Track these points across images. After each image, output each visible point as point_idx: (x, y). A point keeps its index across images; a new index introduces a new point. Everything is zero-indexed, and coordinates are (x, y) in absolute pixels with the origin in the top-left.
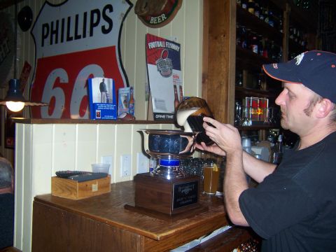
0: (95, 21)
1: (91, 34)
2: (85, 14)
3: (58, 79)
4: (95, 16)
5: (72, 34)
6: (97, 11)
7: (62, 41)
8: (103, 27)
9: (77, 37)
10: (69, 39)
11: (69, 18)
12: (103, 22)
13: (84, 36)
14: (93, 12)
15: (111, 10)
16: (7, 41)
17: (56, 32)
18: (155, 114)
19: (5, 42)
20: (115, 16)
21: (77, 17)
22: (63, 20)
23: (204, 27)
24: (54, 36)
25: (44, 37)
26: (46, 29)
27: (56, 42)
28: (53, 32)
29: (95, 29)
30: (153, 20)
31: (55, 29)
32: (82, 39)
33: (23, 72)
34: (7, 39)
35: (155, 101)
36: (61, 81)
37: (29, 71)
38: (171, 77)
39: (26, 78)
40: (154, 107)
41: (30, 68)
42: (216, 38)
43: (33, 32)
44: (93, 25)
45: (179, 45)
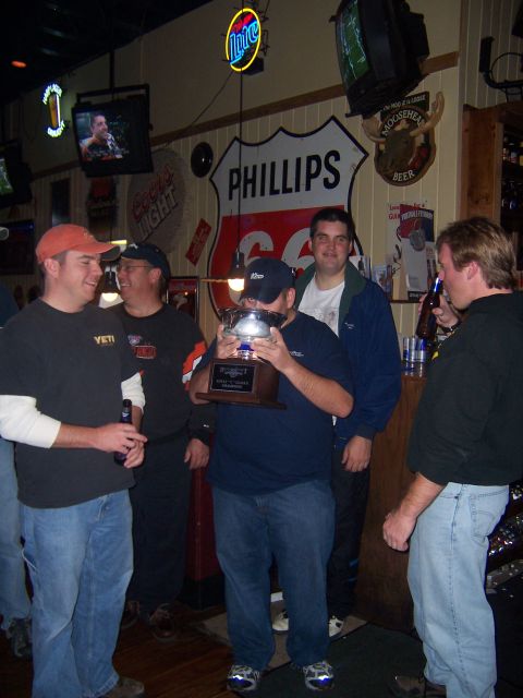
0: (313, 170)
1: (308, 188)
2: (299, 160)
3: (257, 246)
4: (314, 163)
5: (278, 185)
6: (317, 158)
7: (263, 194)
8: (326, 180)
9: (286, 190)
10: (274, 192)
11: (273, 165)
12: (325, 173)
13: (298, 190)
14: (310, 159)
15: (337, 158)
16: (173, 191)
17: (253, 181)
18: (409, 292)
19: (168, 191)
20: (344, 167)
21: (286, 163)
22: (264, 166)
23: (463, 188)
24: (250, 186)
25: (232, 187)
26: (235, 176)
27: (253, 195)
28: (247, 181)
29: (312, 181)
30: (397, 176)
31: (250, 176)
32: (294, 193)
33: (198, 233)
34: (171, 187)
35: (410, 278)
36: (262, 249)
37: (208, 233)
38: (425, 251)
39: (202, 243)
40: (408, 285)
41: (210, 228)
42: (477, 202)
43: (213, 179)
44: (310, 176)
45: (432, 212)
